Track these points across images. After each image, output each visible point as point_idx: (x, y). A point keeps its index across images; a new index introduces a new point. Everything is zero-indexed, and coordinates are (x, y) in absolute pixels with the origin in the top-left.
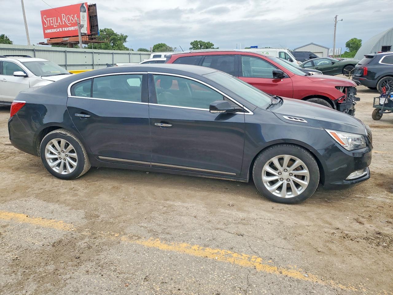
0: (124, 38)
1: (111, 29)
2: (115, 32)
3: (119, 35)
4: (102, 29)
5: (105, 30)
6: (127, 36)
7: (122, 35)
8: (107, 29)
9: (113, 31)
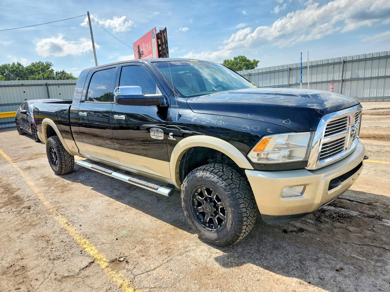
0: (256, 63)
1: (244, 56)
2: (247, 59)
3: (251, 61)
4: (236, 57)
5: (239, 57)
6: (258, 61)
7: (254, 61)
8: (241, 56)
9: (246, 58)
